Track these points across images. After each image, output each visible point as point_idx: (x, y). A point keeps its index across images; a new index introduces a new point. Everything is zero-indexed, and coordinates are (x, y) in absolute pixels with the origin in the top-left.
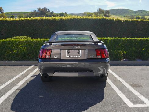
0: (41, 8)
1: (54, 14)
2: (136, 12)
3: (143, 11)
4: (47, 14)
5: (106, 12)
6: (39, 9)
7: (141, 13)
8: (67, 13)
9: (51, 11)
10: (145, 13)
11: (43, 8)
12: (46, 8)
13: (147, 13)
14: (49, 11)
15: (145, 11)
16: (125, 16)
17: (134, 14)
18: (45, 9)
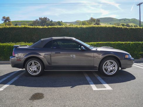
0: (42, 18)
1: (53, 22)
2: (120, 20)
3: (125, 19)
4: (47, 22)
5: (97, 20)
6: (40, 19)
7: (125, 21)
8: (63, 22)
9: (50, 20)
10: (127, 21)
11: (44, 17)
12: (46, 17)
13: (129, 21)
14: (49, 20)
15: (128, 19)
16: (111, 24)
17: (118, 22)
18: (45, 19)
